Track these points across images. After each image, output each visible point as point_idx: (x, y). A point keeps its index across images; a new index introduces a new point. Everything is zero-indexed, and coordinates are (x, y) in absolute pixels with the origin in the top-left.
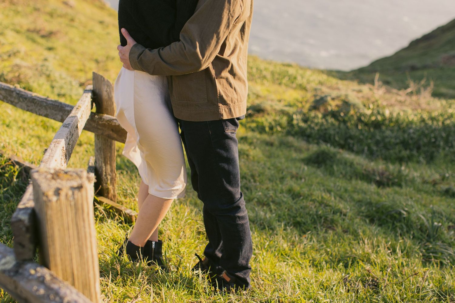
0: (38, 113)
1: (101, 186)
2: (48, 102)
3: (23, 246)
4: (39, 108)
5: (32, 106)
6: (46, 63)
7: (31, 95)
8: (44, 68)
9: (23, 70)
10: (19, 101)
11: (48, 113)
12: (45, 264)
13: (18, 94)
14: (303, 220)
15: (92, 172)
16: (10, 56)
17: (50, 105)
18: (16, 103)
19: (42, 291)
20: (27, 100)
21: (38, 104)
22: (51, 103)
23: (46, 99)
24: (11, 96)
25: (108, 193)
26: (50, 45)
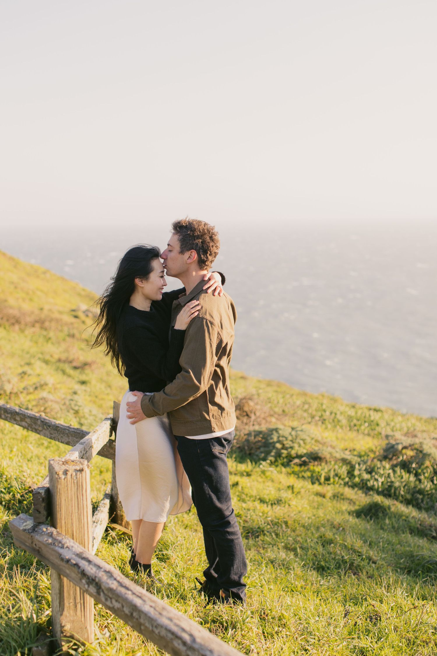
0: (60, 441)
1: (115, 513)
2: (71, 430)
3: (40, 512)
4: (62, 435)
5: (55, 433)
6: (76, 397)
7: (55, 422)
8: (73, 403)
9: (50, 403)
10: (43, 428)
11: (70, 440)
12: (54, 525)
13: (43, 422)
14: (327, 565)
15: (107, 498)
16: (36, 388)
17: (72, 433)
18: (40, 431)
19: (50, 541)
20: (51, 428)
21: (61, 431)
22: (73, 430)
23: (68, 427)
24: (35, 423)
25: (122, 520)
26: (84, 378)
